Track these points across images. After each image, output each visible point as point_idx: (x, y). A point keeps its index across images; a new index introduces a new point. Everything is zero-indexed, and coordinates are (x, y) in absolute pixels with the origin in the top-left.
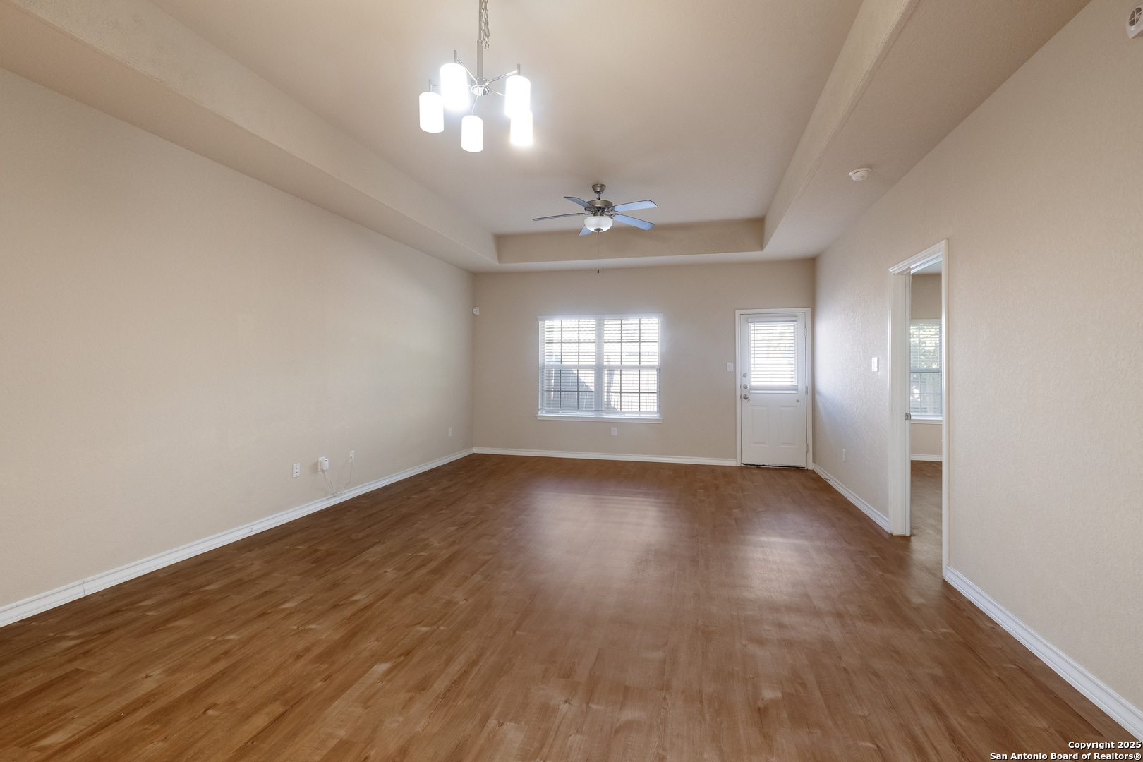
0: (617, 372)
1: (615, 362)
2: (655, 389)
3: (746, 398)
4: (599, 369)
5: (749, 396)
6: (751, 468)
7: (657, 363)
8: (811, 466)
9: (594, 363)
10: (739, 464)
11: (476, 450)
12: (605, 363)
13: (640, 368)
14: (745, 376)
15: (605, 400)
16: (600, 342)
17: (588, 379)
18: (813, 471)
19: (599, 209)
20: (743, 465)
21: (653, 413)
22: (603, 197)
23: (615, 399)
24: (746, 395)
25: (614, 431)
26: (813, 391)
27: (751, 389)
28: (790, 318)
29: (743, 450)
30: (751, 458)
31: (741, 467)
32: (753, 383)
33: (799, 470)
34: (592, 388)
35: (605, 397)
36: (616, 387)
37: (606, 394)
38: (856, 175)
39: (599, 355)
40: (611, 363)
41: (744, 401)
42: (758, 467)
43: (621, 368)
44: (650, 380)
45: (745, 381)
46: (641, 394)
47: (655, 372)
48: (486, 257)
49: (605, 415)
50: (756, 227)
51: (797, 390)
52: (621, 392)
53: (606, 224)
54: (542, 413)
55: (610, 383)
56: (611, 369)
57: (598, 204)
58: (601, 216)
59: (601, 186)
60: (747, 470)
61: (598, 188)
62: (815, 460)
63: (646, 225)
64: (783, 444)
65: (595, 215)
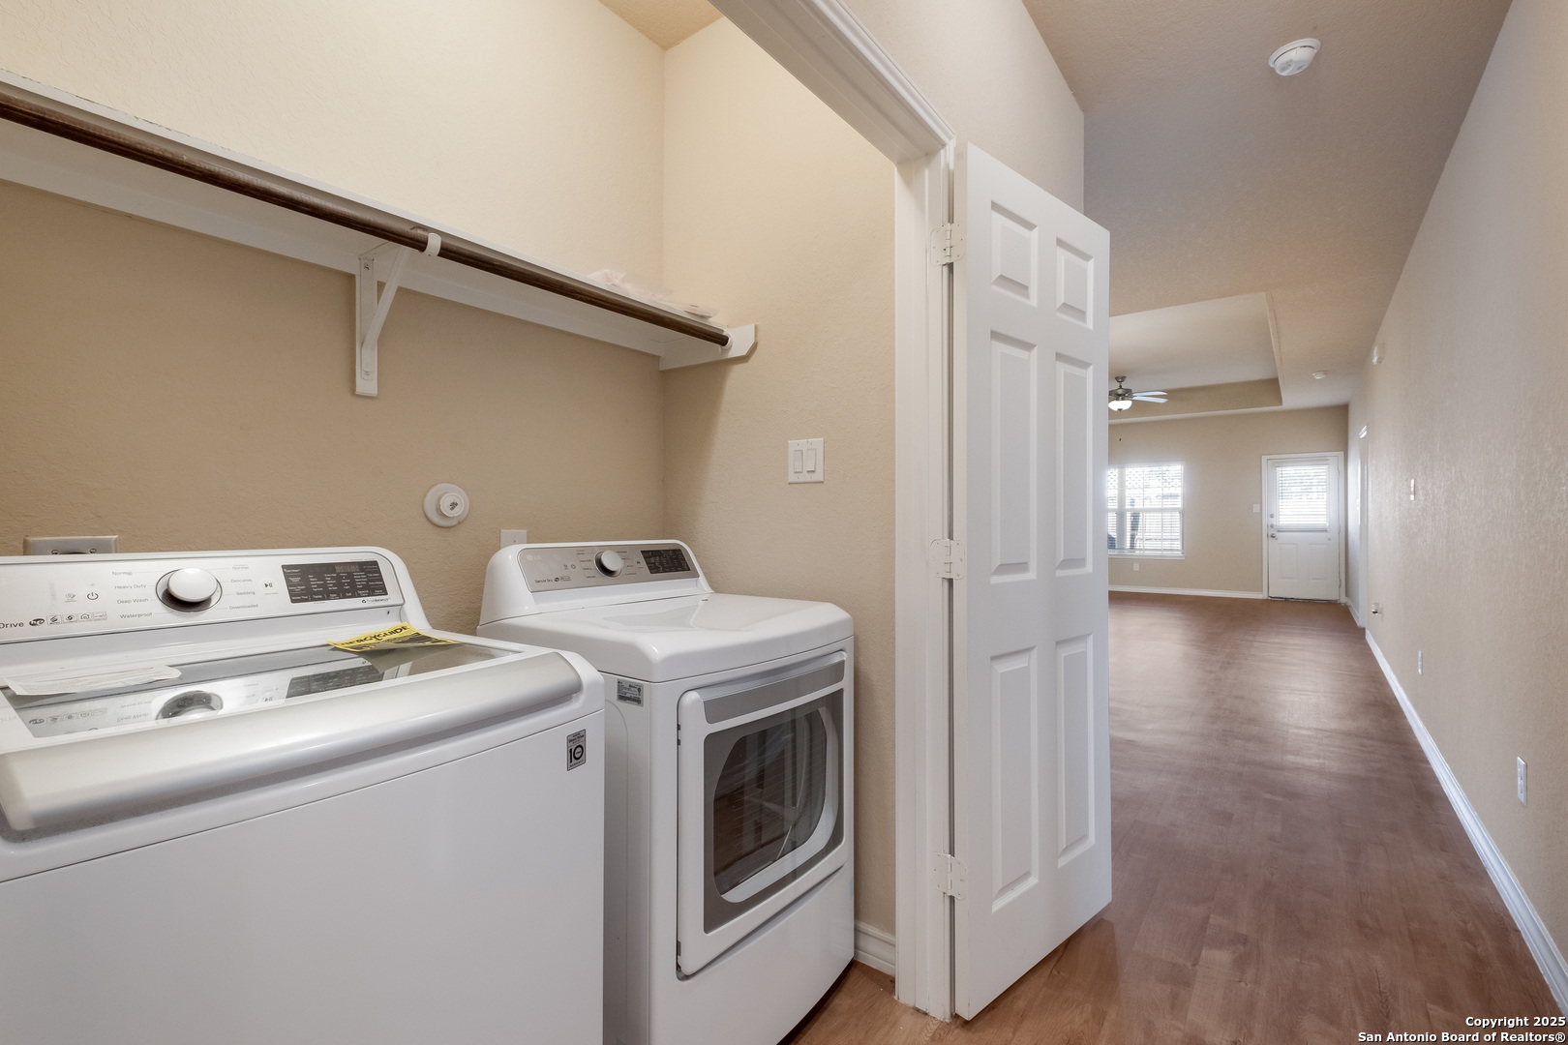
1: (1138, 505)
2: (1178, 530)
3: (1273, 537)
4: (1121, 515)
5: (1276, 534)
6: (1276, 600)
7: (1179, 507)
8: (1343, 600)
9: (1116, 508)
10: (1266, 597)
12: (1128, 508)
13: (1163, 511)
14: (1272, 516)
15: (1128, 540)
18: (1345, 604)
19: (1120, 395)
21: (1177, 551)
22: (1125, 385)
24: (1273, 534)
25: (1136, 567)
26: (1346, 529)
27: (1278, 528)
28: (1322, 461)
29: (1270, 585)
30: (1279, 590)
31: (1268, 599)
32: (1280, 523)
33: (1330, 603)
34: (1114, 534)
35: (1128, 537)
37: (1128, 534)
38: (1318, 377)
39: (1122, 498)
40: (1134, 507)
41: (1271, 539)
42: (1285, 599)
43: (1145, 513)
44: (1174, 522)
45: (1273, 521)
47: (1177, 514)
49: (1128, 553)
50: (1270, 386)
51: (1329, 529)
53: (1126, 405)
56: (1134, 512)
57: (1120, 392)
58: (1123, 399)
59: (1123, 378)
60: (1273, 602)
61: (1120, 379)
62: (1347, 594)
63: (1162, 401)
64: (1314, 579)
65: (1117, 400)
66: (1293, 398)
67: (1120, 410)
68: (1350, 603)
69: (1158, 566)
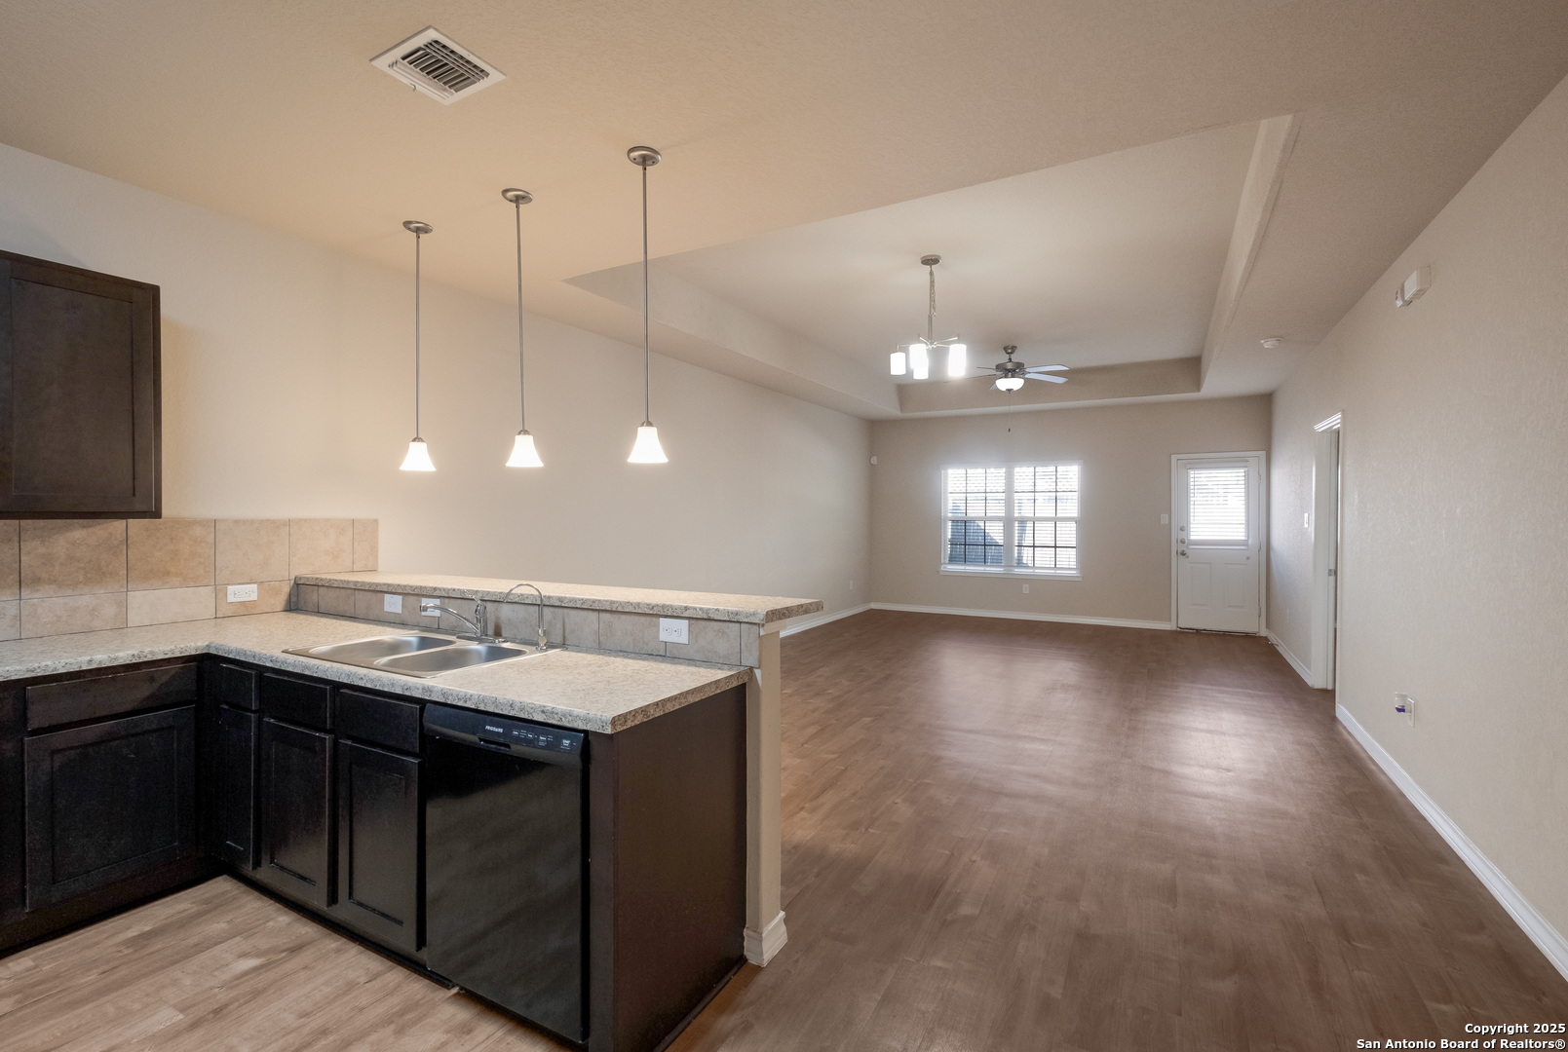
0: (1029, 525)
1: (1027, 512)
2: (1074, 544)
3: (1183, 554)
4: (1008, 521)
5: (1187, 551)
6: (1189, 632)
7: (1076, 515)
8: (1264, 632)
9: (1003, 515)
10: (1174, 628)
11: (874, 606)
12: (1016, 515)
13: (1055, 520)
14: (1182, 529)
15: (1016, 555)
16: (1010, 492)
17: (996, 532)
18: (1265, 638)
19: (1009, 371)
21: (1072, 568)
22: (1015, 358)
23: (1027, 553)
24: (1184, 551)
25: (1026, 589)
26: (1267, 546)
27: (1190, 544)
28: (1239, 463)
29: (1179, 613)
30: (1190, 619)
31: (1177, 630)
32: (1192, 538)
33: (1249, 638)
34: (1001, 542)
35: (1016, 551)
36: (1028, 541)
37: (1016, 548)
38: (1268, 344)
39: (1009, 504)
40: (1023, 515)
41: (1181, 557)
42: (1198, 632)
43: (1034, 520)
44: (1069, 534)
45: (1182, 535)
46: (1057, 548)
47: (1073, 525)
48: (888, 408)
49: (1017, 571)
50: (1192, 367)
51: (1247, 545)
52: (1034, 547)
53: (1016, 383)
54: (944, 568)
55: (1021, 537)
56: (1023, 521)
57: (1010, 366)
58: (1013, 377)
59: (1014, 348)
60: (1183, 634)
61: (1010, 350)
62: (1268, 626)
63: (1061, 380)
64: (1229, 606)
65: (1006, 377)
66: (1219, 382)
67: (1009, 390)
68: (1273, 639)
69: (1049, 586)
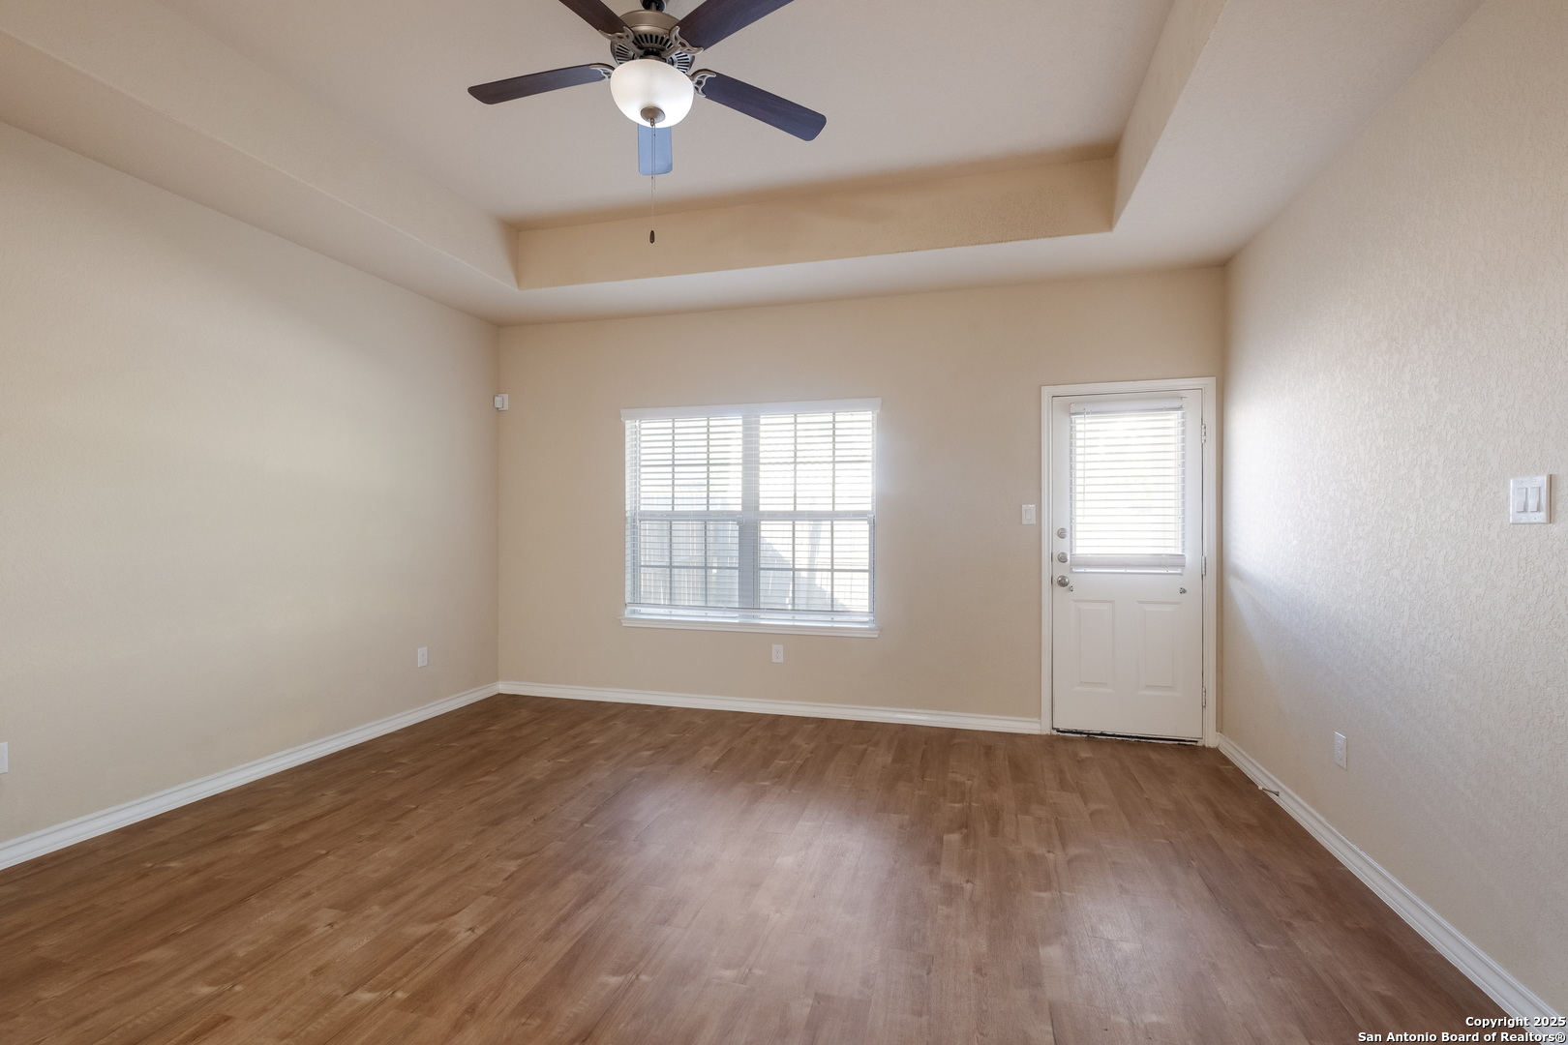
0: (786, 527)
1: (782, 502)
2: (865, 564)
3: (1063, 583)
5: (1071, 579)
6: (1072, 739)
7: (868, 508)
8: (1211, 739)
9: (739, 508)
10: (1046, 730)
11: (504, 687)
12: (762, 508)
13: (832, 518)
14: (1061, 534)
15: (761, 587)
16: (751, 463)
18: (1216, 751)
20: (1055, 733)
21: (862, 614)
23: (781, 584)
24: (1063, 578)
25: (777, 654)
26: (1220, 567)
27: (1074, 564)
28: (1167, 401)
29: (1055, 701)
30: (1076, 711)
31: (1051, 736)
32: (1079, 552)
33: (1185, 748)
34: (735, 561)
36: (784, 559)
37: (761, 573)
39: (750, 491)
40: (774, 507)
41: (1059, 589)
42: (1090, 736)
43: (794, 518)
44: (855, 543)
45: (1062, 546)
46: (835, 573)
47: (863, 527)
49: (762, 619)
51: (1181, 565)
52: (793, 570)
54: (634, 612)
55: (770, 552)
56: (773, 520)
60: (1061, 741)
62: (1220, 727)
64: (1148, 687)
